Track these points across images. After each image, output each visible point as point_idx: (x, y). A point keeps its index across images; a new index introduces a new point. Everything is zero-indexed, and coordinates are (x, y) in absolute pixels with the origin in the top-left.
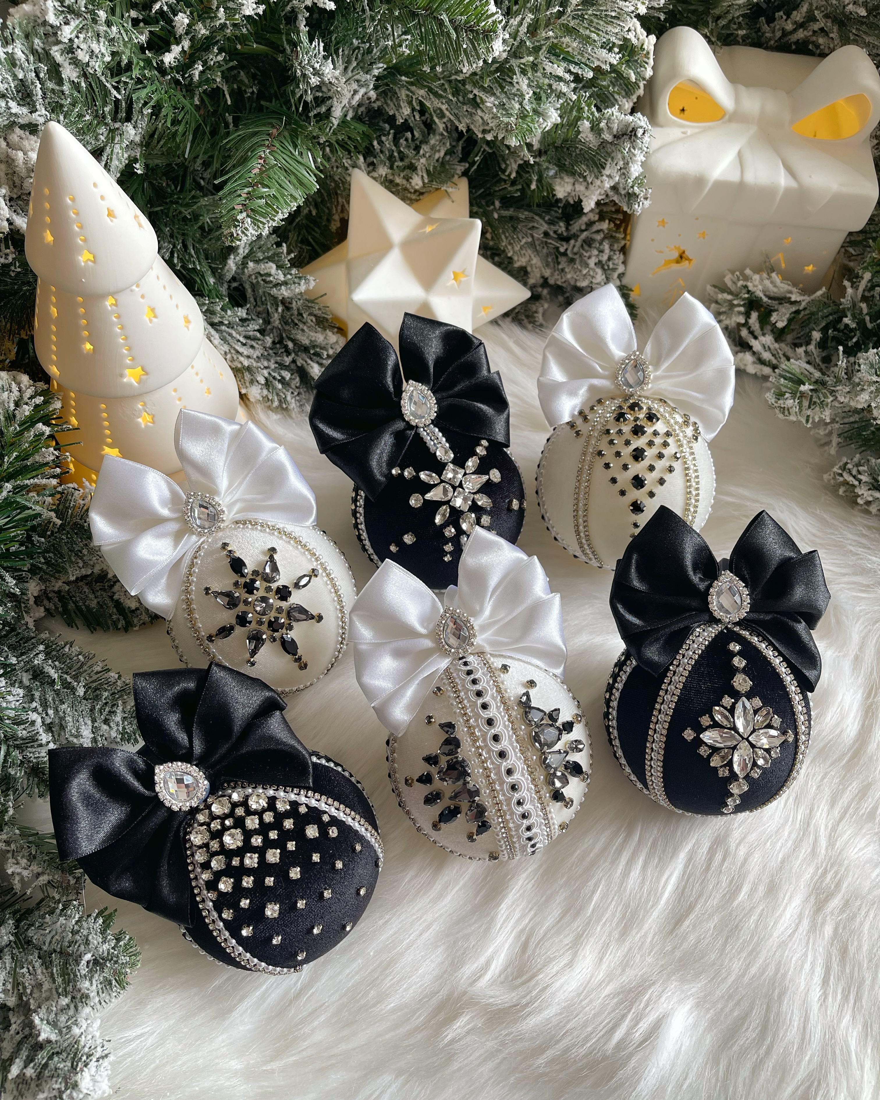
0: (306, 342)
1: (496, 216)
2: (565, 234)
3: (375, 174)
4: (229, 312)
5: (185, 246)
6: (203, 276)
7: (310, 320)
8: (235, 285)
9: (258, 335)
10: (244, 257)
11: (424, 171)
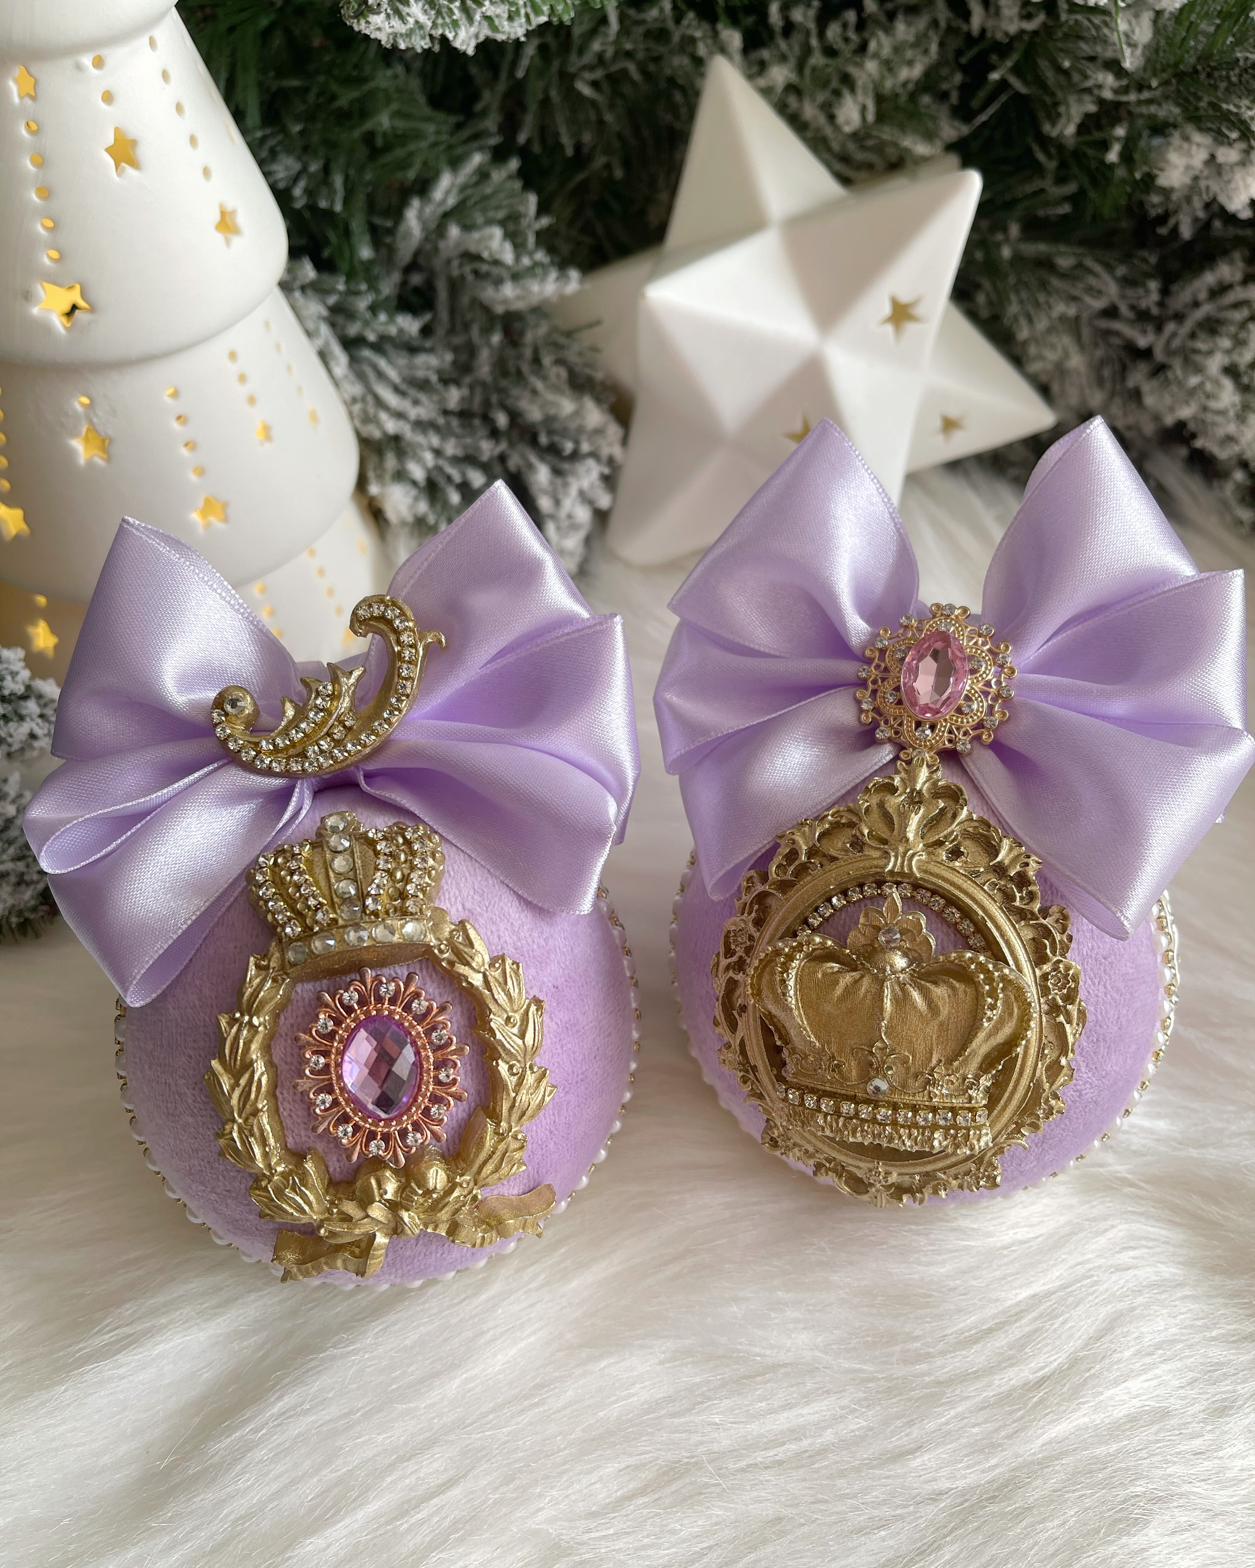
0: (534, 414)
1: (1006, 252)
2: (1155, 311)
3: (762, 82)
4: (383, 317)
5: (326, 170)
6: (347, 233)
7: (557, 373)
8: (416, 279)
9: (434, 378)
10: (446, 216)
11: (871, 94)
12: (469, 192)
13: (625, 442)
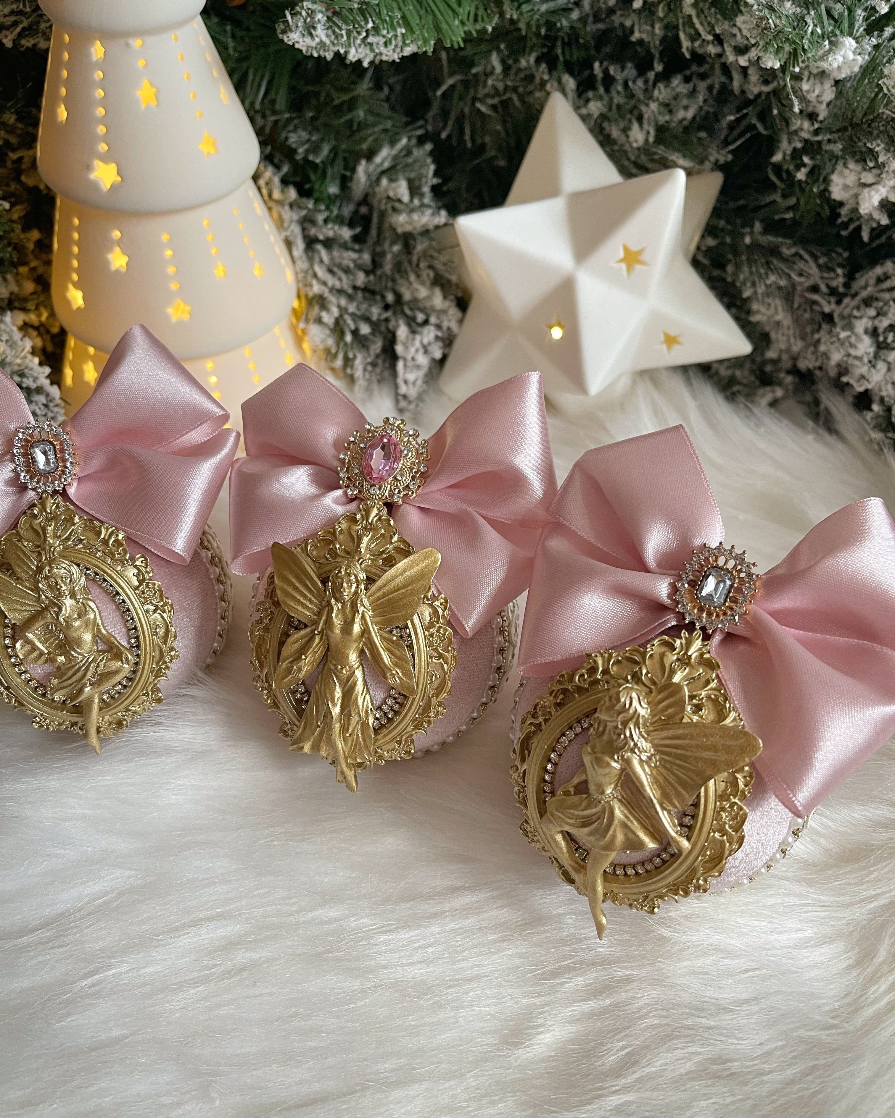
2: (841, 290)
6: (323, 177)
7: (428, 274)
10: (383, 173)
12: (399, 160)
13: (461, 321)
